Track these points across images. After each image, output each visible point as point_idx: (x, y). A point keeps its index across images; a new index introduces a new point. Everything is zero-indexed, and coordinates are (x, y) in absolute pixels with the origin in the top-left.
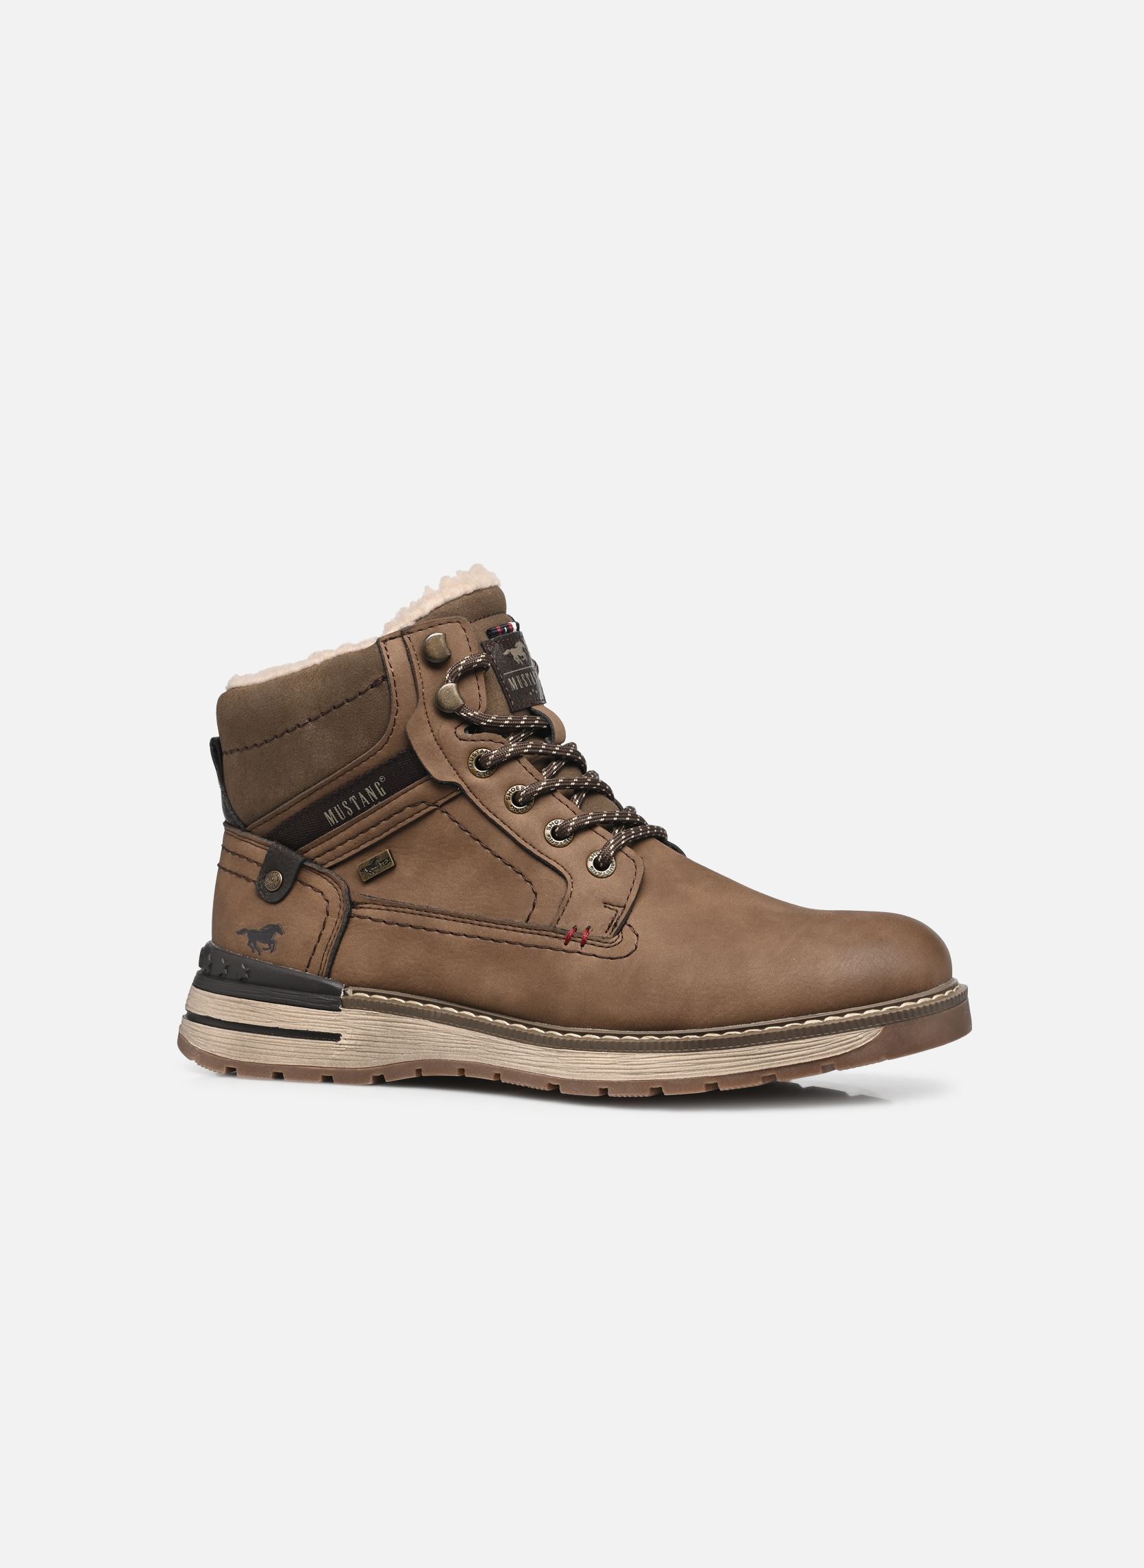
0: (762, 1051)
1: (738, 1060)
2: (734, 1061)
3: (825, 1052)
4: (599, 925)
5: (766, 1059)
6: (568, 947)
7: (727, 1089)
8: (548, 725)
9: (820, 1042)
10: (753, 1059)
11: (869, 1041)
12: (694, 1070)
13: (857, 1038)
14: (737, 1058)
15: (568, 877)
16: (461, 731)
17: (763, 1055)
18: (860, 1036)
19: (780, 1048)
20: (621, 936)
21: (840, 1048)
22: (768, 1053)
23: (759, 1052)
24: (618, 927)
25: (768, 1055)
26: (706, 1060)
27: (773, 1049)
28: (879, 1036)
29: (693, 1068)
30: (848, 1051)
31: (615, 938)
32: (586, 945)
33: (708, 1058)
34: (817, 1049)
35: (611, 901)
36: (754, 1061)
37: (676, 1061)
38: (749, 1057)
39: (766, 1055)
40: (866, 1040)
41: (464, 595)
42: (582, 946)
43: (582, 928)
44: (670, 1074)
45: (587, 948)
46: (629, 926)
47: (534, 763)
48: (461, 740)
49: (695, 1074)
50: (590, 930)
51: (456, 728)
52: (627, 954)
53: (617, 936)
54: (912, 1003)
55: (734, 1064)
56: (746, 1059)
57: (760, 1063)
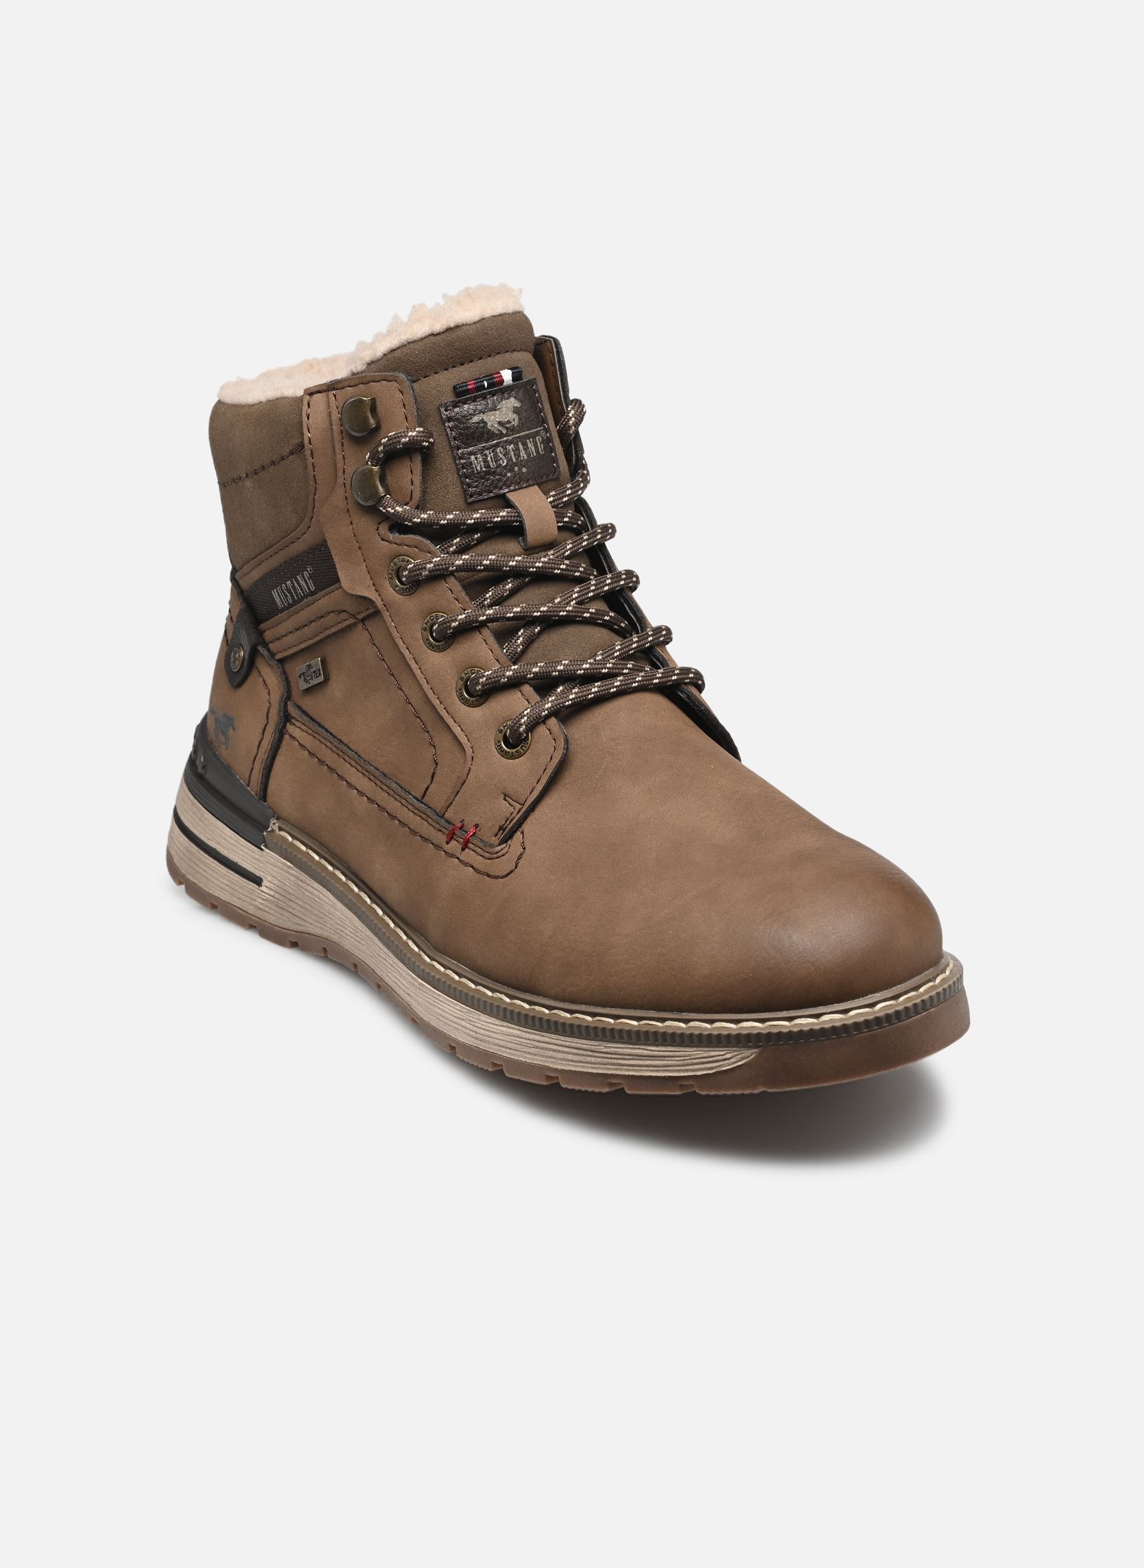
0: (608, 1050)
1: (582, 1055)
2: (577, 1054)
3: (683, 1068)
4: (490, 824)
5: (613, 1061)
6: (448, 848)
7: (570, 1087)
8: (521, 522)
9: (677, 1054)
10: (599, 1057)
11: (740, 1063)
12: (535, 1055)
13: (724, 1057)
14: (581, 1052)
15: (469, 751)
16: (384, 529)
17: (609, 1056)
18: (728, 1056)
19: (628, 1051)
20: (508, 846)
21: (701, 1066)
22: (616, 1054)
23: (605, 1050)
24: (508, 833)
25: (616, 1056)
26: (547, 1046)
27: (621, 1051)
28: (753, 1059)
29: (533, 1051)
30: (710, 1072)
31: (499, 848)
32: (467, 850)
33: (549, 1043)
34: (674, 1062)
35: (512, 793)
36: (598, 1060)
37: (517, 1037)
38: (594, 1054)
39: (613, 1056)
40: (737, 1062)
41: (430, 335)
42: (463, 850)
43: (469, 823)
44: (511, 1051)
45: (469, 855)
46: (522, 833)
47: (467, 587)
48: (383, 540)
49: (537, 1060)
50: (478, 829)
51: (379, 524)
52: (505, 873)
53: (505, 845)
54: (814, 1020)
55: (576, 1058)
56: (591, 1056)
57: (605, 1064)
